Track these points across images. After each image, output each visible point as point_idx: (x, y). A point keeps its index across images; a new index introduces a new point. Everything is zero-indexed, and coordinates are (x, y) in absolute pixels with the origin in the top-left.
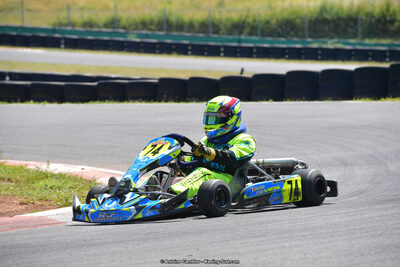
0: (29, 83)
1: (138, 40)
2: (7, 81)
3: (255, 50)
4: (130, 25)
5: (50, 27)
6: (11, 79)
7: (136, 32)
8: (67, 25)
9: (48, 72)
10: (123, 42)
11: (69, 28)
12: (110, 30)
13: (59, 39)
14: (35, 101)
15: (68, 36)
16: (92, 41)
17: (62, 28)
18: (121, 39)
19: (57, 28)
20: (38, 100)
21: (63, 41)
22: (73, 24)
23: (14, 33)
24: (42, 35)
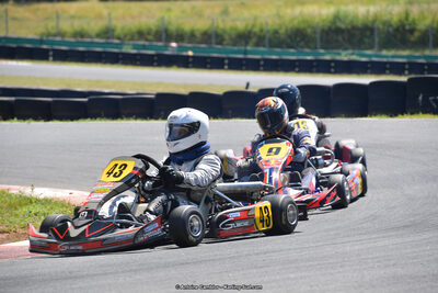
0: (13, 99)
1: (134, 51)
3: (262, 63)
4: (125, 36)
5: (37, 37)
7: (131, 42)
8: (55, 35)
9: (34, 87)
10: (117, 54)
11: (58, 39)
12: (102, 41)
13: (47, 50)
14: (19, 118)
15: (57, 47)
16: (83, 52)
17: (51, 38)
18: (116, 50)
19: (44, 38)
20: (23, 117)
21: (51, 53)
22: (62, 34)
24: (28, 46)
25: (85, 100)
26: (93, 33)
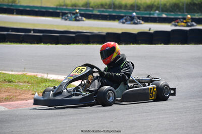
0: (41, 34)
1: (99, 13)
2: (32, 33)
4: (95, 6)
5: (55, 7)
6: (34, 33)
7: (98, 9)
8: (63, 6)
10: (91, 15)
11: (65, 7)
12: (84, 8)
13: (59, 13)
14: (44, 43)
15: (64, 11)
17: (61, 7)
18: (90, 13)
19: (58, 7)
21: (61, 14)
22: (66, 5)
23: (37, 10)
24: (51, 10)
25: (74, 35)
26: (80, 5)
